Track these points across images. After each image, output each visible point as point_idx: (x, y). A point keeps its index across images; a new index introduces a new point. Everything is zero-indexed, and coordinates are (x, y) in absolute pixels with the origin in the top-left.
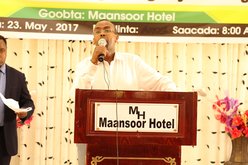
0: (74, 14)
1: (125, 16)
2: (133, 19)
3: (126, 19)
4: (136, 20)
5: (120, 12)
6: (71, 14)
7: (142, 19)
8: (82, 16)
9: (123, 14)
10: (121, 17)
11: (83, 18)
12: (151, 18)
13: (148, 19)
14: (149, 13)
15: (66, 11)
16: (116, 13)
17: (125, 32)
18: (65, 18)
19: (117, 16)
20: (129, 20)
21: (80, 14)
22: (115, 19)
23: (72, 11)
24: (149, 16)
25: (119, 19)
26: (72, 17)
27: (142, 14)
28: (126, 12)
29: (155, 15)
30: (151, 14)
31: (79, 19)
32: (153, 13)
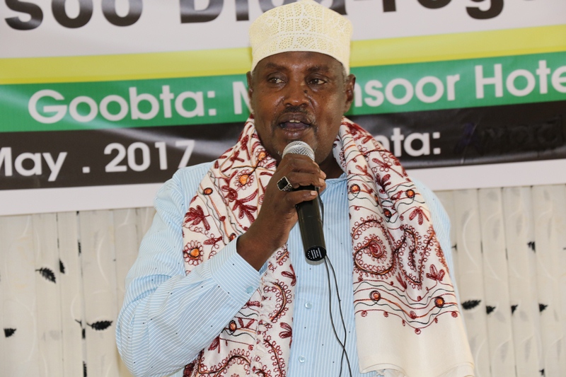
0: (173, 102)
1: (382, 90)
2: (415, 98)
3: (386, 101)
4: (430, 101)
6: (161, 103)
7: (451, 96)
8: (208, 103)
9: (372, 85)
10: (365, 95)
11: (213, 112)
12: (489, 89)
13: (480, 94)
14: (479, 70)
15: (139, 93)
18: (139, 120)
20: (400, 104)
21: (198, 97)
23: (166, 88)
24: (481, 82)
25: (358, 103)
26: (168, 114)
27: (453, 74)
28: (385, 72)
29: (505, 73)
30: (488, 73)
31: (197, 117)
32: (498, 68)
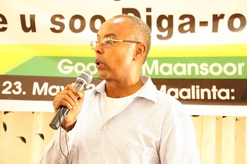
1: (208, 68)
2: (223, 72)
3: (209, 73)
4: (230, 75)
5: (199, 60)
7: (240, 73)
9: (203, 65)
10: (200, 70)
16: (191, 63)
17: (209, 97)
19: (193, 69)
20: (216, 75)
22: (190, 73)
25: (197, 73)
27: (241, 62)
28: (209, 60)
